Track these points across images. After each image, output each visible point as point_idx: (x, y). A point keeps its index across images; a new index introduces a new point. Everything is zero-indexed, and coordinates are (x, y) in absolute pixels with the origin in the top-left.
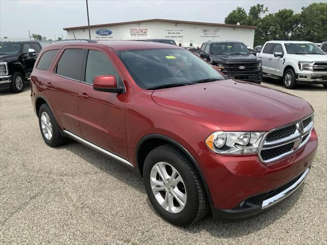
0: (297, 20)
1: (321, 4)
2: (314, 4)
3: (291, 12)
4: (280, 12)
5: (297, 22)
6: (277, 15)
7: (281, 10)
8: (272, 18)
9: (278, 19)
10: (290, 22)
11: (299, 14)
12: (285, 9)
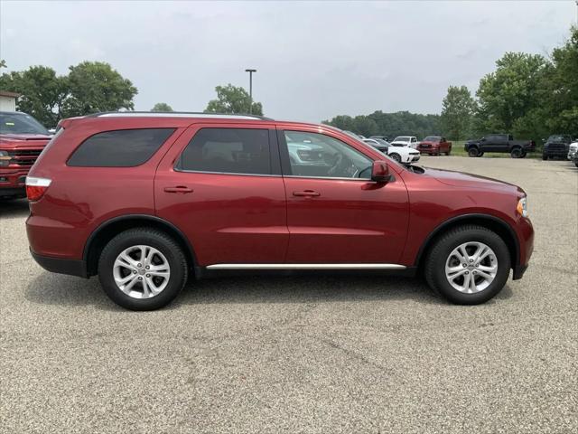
0: (64, 86)
1: (97, 64)
2: (87, 64)
3: (52, 73)
4: (32, 71)
5: (65, 90)
6: (27, 74)
7: (34, 68)
8: (19, 78)
9: (32, 82)
10: (53, 89)
11: (66, 77)
12: (41, 67)
